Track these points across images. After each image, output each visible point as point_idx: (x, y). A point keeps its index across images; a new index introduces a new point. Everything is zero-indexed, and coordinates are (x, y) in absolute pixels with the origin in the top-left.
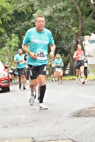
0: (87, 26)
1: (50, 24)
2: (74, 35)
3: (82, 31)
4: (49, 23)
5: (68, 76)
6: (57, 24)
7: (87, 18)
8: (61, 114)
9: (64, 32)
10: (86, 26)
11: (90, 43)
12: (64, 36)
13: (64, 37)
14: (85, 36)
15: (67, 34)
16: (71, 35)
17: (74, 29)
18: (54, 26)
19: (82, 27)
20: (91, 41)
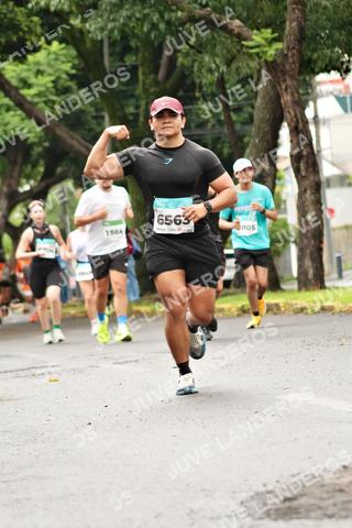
0: (329, 19)
1: (129, 18)
2: (259, 71)
3: (300, 52)
4: (124, 13)
5: (232, 290)
6: (166, 16)
8: (195, 506)
9: (207, 58)
10: (323, 21)
11: (346, 111)
12: (208, 79)
13: (204, 81)
14: (318, 73)
15: (223, 68)
16: (245, 71)
17: (258, 37)
18: (154, 26)
19: (302, 29)
20: (348, 101)
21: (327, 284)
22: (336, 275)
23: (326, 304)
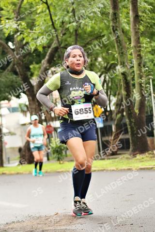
0: (4, 85)
7: (3, 72)
11: (10, 112)
20: (11, 109)
21: (5, 165)
22: (7, 162)
23: (4, 172)
